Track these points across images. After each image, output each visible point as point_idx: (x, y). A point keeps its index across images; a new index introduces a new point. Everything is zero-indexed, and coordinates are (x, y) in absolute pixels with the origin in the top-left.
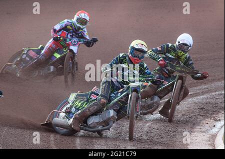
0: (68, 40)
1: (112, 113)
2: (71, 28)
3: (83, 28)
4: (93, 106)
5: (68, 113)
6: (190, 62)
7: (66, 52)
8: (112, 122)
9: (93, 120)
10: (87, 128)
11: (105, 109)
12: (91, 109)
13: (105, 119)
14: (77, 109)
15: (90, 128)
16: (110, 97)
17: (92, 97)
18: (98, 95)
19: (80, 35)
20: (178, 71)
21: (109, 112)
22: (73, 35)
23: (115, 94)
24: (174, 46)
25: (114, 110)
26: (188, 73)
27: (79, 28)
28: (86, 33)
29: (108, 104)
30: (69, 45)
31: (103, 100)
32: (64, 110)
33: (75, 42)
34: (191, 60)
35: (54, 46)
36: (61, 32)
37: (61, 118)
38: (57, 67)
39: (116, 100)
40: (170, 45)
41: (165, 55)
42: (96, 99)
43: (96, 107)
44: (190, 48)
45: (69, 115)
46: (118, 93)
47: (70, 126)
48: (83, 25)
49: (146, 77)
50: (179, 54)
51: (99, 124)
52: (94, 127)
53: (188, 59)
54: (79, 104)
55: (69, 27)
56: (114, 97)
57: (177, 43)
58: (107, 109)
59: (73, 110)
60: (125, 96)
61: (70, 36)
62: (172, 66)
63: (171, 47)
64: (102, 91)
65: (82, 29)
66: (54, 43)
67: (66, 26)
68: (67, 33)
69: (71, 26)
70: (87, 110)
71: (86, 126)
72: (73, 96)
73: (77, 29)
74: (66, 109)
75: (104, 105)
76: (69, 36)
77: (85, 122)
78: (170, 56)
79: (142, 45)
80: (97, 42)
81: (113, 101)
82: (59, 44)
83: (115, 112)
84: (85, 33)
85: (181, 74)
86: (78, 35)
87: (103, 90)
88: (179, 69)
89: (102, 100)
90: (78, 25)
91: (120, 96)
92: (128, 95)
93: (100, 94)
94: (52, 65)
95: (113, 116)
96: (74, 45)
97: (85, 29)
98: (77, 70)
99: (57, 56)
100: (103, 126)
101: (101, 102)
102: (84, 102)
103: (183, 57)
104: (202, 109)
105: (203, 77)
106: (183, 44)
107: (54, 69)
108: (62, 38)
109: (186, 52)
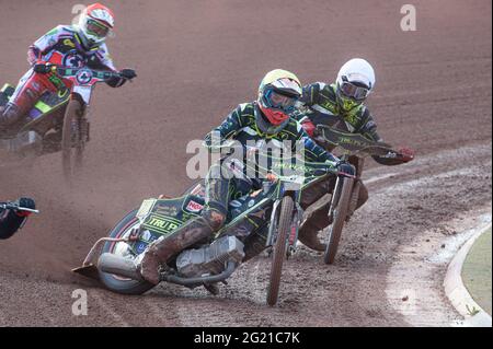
0: (69, 71)
1: (233, 243)
2: (71, 44)
3: (100, 43)
4: (193, 227)
5: (136, 242)
6: (370, 124)
7: (64, 98)
8: (231, 266)
9: (188, 260)
10: (175, 277)
11: (217, 235)
12: (187, 234)
13: (216, 256)
14: (155, 235)
15: (183, 276)
16: (231, 208)
17: (189, 207)
18: (202, 202)
19: (93, 58)
20: (346, 146)
21: (227, 242)
22: (77, 59)
23: (243, 202)
24: (331, 89)
25: (239, 238)
26: (367, 150)
27: (92, 43)
28: (107, 53)
29: (225, 223)
30: (70, 84)
31: (217, 215)
32: (126, 236)
33: (84, 77)
34: (371, 119)
35: (37, 86)
36: (50, 54)
37: (120, 254)
38: (42, 134)
39: (244, 214)
40: (322, 85)
41: (312, 109)
42: (199, 213)
43: (199, 230)
44: (369, 92)
45: (136, 247)
46: (249, 199)
47: (138, 270)
48: (99, 36)
49: (314, 166)
50: (344, 107)
51: (203, 267)
52: (193, 274)
53: (364, 117)
54: (160, 223)
55: (67, 42)
56: (239, 208)
57: (339, 80)
58: (222, 235)
59: (147, 235)
60: (263, 206)
61: (72, 61)
62: (329, 135)
63: (324, 91)
64: (211, 195)
65: (98, 45)
66: (35, 79)
67: (61, 41)
68: (64, 56)
69: (73, 40)
70: (180, 238)
71: (173, 274)
72: (147, 206)
73: (86, 44)
74: (132, 233)
75: (217, 225)
76: (68, 63)
77: (172, 263)
78: (323, 111)
79: (291, 80)
80: (134, 79)
81: (237, 218)
82: (48, 81)
83: (241, 243)
84: (103, 55)
85: (351, 154)
86: (89, 60)
87: (213, 192)
88: (348, 140)
89: (214, 214)
90: (90, 37)
91: (252, 206)
92: (270, 204)
93: (207, 200)
94: (31, 129)
95: (235, 251)
96: (82, 84)
97: (104, 46)
98: (88, 139)
99: (44, 108)
100: (213, 274)
101: (212, 220)
102: (171, 219)
103: (353, 113)
104: (417, 208)
105: (401, 159)
106: (354, 83)
107: (36, 138)
108: (54, 68)
109: (359, 101)
